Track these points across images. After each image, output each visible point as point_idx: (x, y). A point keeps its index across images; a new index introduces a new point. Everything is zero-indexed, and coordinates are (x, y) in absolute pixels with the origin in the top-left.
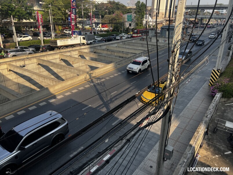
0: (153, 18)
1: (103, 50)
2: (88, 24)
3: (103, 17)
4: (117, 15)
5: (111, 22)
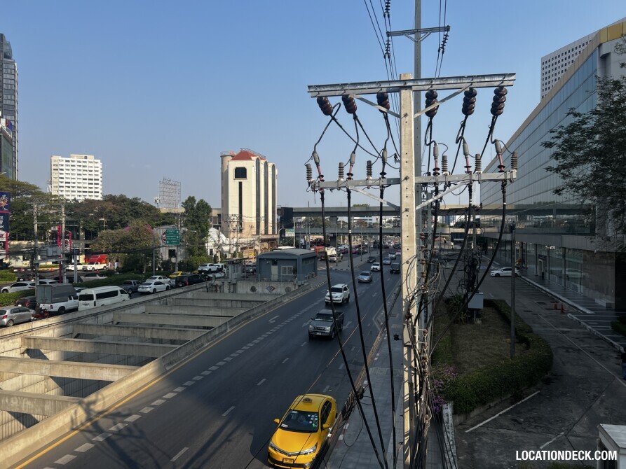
1: (106, 326)
2: (52, 257)
3: (90, 235)
4: (137, 229)
5: (118, 247)
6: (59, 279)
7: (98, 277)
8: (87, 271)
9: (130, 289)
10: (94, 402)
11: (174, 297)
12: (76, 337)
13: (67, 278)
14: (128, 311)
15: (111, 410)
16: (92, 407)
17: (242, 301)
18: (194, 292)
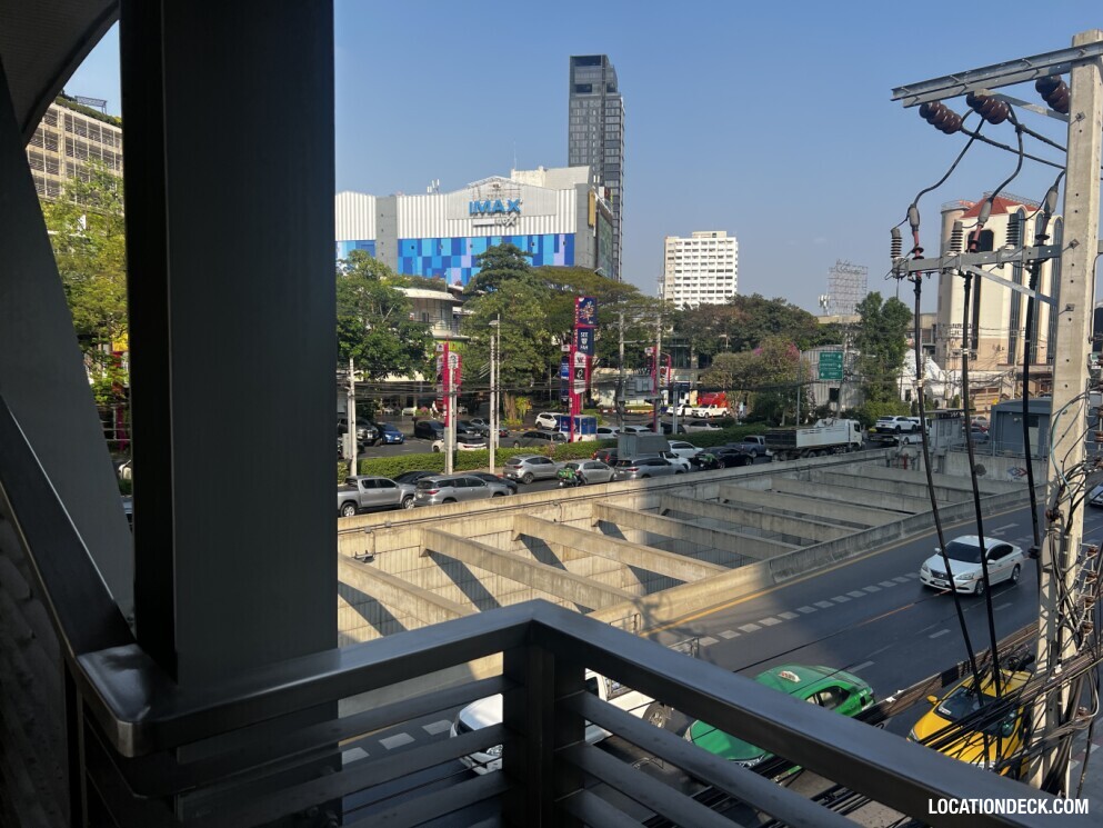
0: (951, 364)
1: (707, 502)
2: (642, 393)
3: (705, 361)
4: (774, 352)
5: (742, 381)
6: (652, 427)
7: (709, 428)
8: (697, 417)
9: (754, 449)
10: (657, 606)
11: (824, 470)
12: (663, 514)
13: (662, 425)
14: (743, 485)
15: (680, 623)
16: (653, 612)
17: (948, 489)
18: (863, 464)
